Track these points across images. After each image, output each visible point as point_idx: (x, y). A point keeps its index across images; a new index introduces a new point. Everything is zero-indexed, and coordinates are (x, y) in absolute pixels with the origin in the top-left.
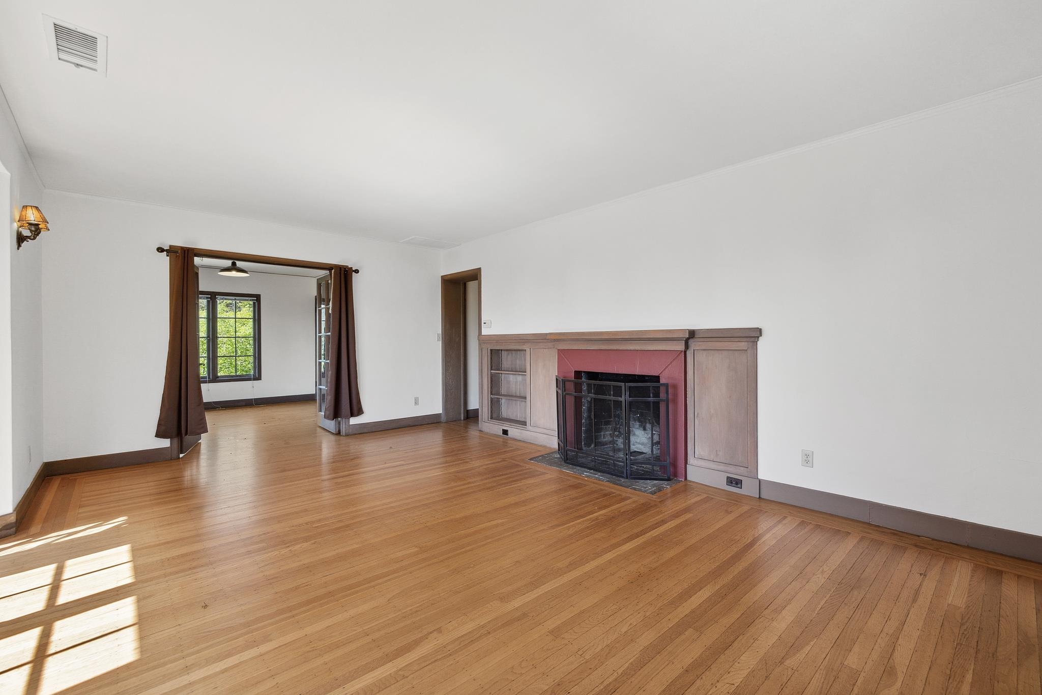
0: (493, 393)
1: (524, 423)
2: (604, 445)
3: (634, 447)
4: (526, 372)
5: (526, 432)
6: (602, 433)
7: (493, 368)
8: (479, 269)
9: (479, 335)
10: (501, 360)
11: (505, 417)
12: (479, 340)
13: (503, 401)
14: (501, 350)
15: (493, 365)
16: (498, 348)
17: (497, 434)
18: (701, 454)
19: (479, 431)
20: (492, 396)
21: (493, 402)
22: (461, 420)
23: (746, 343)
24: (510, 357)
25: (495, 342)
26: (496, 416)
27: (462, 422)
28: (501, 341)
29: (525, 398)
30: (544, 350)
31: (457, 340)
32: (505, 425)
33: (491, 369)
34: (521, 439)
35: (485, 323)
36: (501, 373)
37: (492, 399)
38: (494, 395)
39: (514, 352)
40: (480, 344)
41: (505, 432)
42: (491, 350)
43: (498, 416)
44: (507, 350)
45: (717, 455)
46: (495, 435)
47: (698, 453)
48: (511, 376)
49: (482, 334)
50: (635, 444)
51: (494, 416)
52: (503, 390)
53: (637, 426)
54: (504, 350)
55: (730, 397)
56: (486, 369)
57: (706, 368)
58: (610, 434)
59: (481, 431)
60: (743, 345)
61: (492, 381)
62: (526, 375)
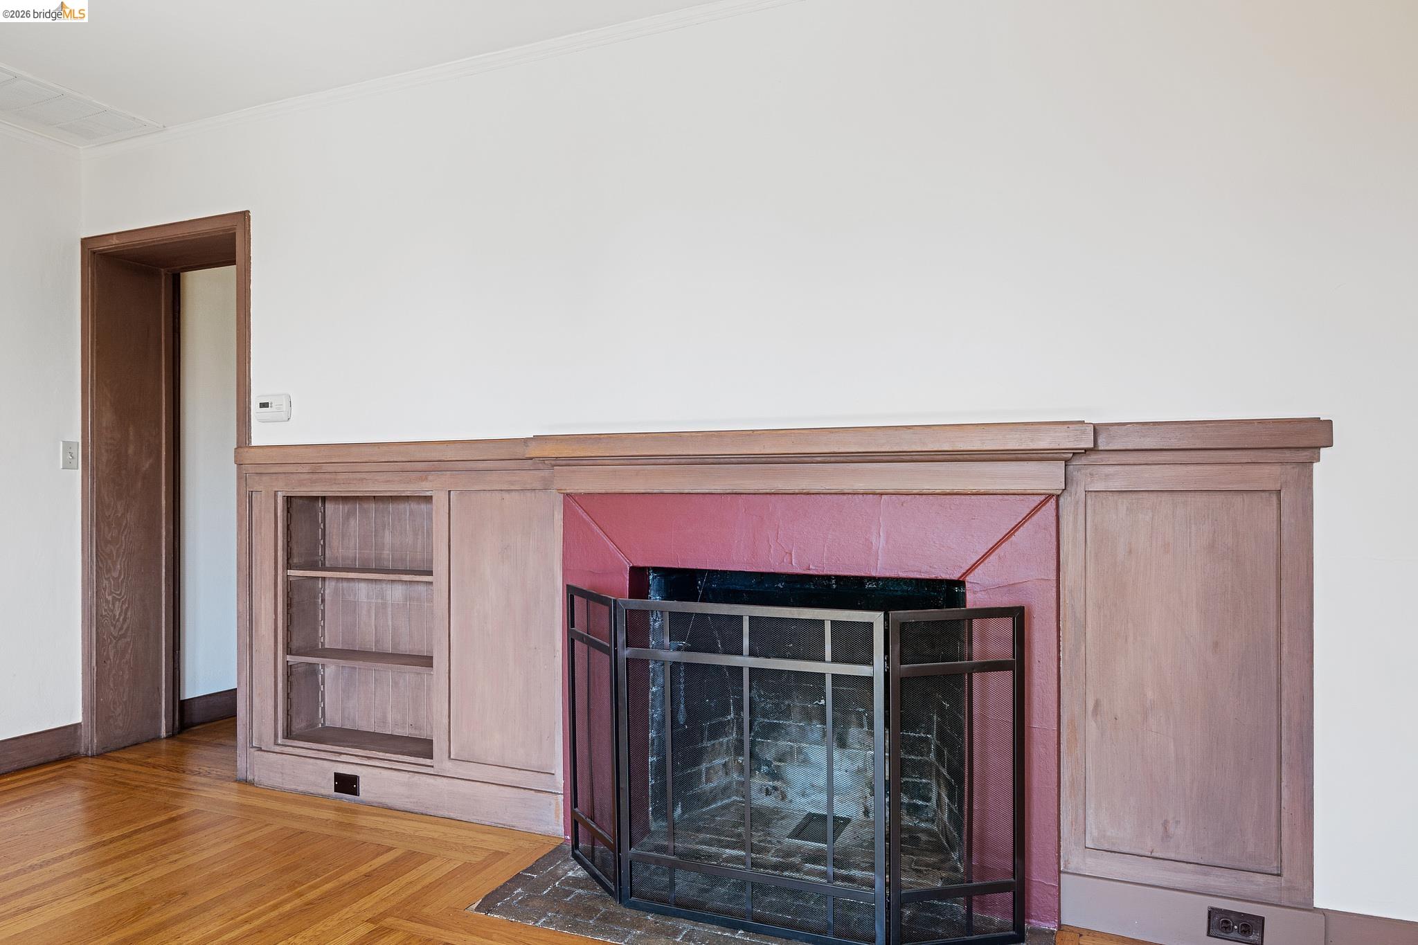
0: (295, 644)
1: (422, 747)
2: (707, 803)
3: (803, 800)
4: (430, 573)
5: (431, 780)
6: (704, 766)
7: (295, 560)
8: (245, 215)
9: (239, 447)
10: (324, 530)
11: (338, 725)
12: (239, 465)
13: (330, 670)
14: (324, 499)
15: (295, 551)
16: (317, 491)
17: (312, 790)
18: (1108, 834)
19: (238, 781)
20: (289, 658)
21: (293, 679)
22: (157, 738)
23: (1276, 469)
24: (354, 523)
25: (306, 469)
26: (303, 725)
27: (163, 745)
28: (330, 468)
29: (427, 661)
30: (506, 496)
31: (146, 465)
32: (343, 758)
33: (289, 565)
34: (410, 807)
35: (264, 405)
36: (324, 579)
37: (289, 670)
38: (298, 654)
39: (373, 506)
40: (242, 478)
41: (346, 784)
42: (289, 500)
43: (312, 724)
44: (345, 499)
45: (1166, 835)
46: (304, 794)
47: (1095, 833)
48: (363, 585)
49: (253, 444)
50: (808, 791)
51: (299, 725)
52: (330, 637)
53: (817, 735)
54: (336, 499)
55: (1216, 645)
56: (268, 565)
57: (1130, 552)
58: (725, 765)
59: (246, 782)
60: (1267, 475)
61: (289, 605)
62: (431, 583)
